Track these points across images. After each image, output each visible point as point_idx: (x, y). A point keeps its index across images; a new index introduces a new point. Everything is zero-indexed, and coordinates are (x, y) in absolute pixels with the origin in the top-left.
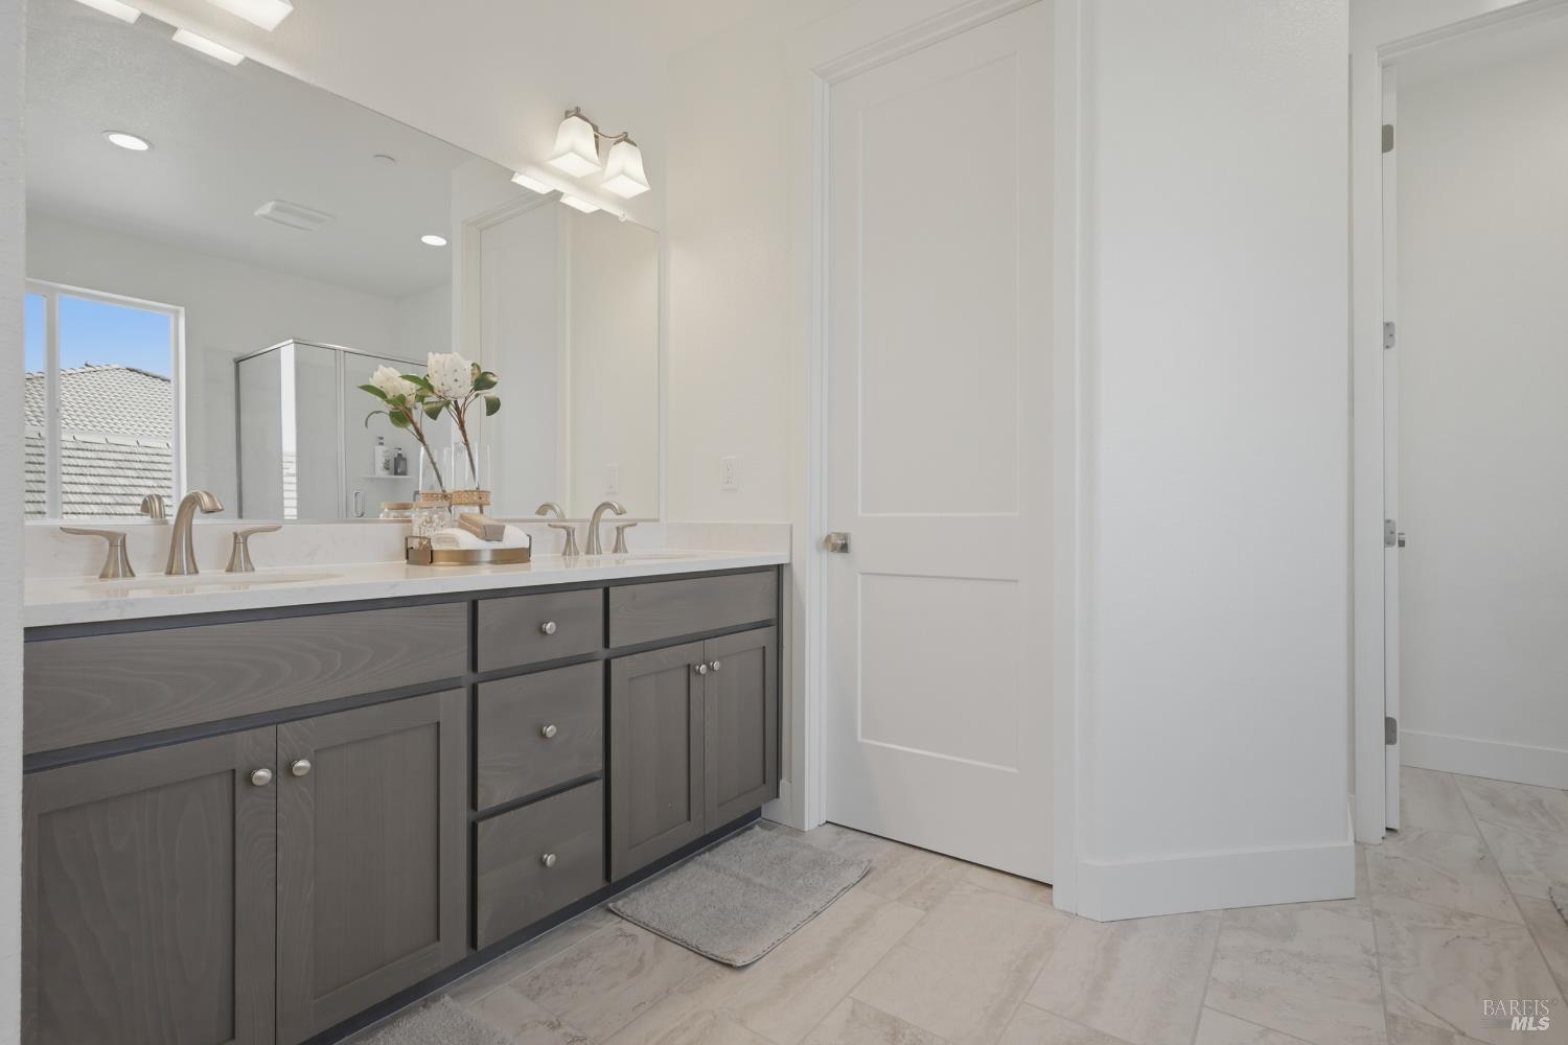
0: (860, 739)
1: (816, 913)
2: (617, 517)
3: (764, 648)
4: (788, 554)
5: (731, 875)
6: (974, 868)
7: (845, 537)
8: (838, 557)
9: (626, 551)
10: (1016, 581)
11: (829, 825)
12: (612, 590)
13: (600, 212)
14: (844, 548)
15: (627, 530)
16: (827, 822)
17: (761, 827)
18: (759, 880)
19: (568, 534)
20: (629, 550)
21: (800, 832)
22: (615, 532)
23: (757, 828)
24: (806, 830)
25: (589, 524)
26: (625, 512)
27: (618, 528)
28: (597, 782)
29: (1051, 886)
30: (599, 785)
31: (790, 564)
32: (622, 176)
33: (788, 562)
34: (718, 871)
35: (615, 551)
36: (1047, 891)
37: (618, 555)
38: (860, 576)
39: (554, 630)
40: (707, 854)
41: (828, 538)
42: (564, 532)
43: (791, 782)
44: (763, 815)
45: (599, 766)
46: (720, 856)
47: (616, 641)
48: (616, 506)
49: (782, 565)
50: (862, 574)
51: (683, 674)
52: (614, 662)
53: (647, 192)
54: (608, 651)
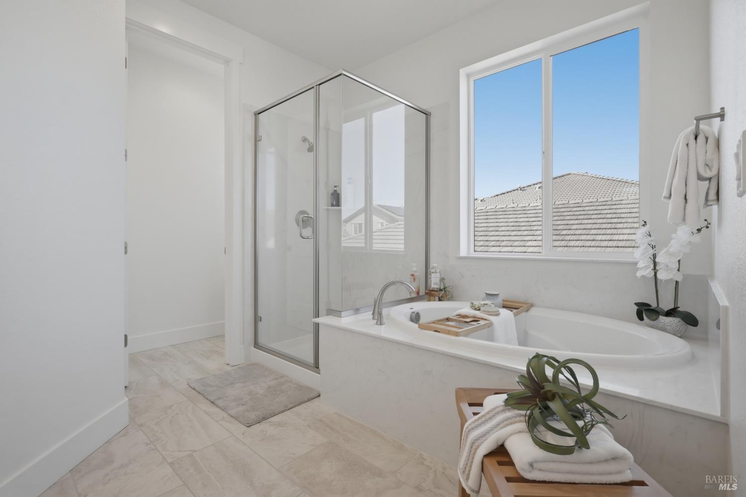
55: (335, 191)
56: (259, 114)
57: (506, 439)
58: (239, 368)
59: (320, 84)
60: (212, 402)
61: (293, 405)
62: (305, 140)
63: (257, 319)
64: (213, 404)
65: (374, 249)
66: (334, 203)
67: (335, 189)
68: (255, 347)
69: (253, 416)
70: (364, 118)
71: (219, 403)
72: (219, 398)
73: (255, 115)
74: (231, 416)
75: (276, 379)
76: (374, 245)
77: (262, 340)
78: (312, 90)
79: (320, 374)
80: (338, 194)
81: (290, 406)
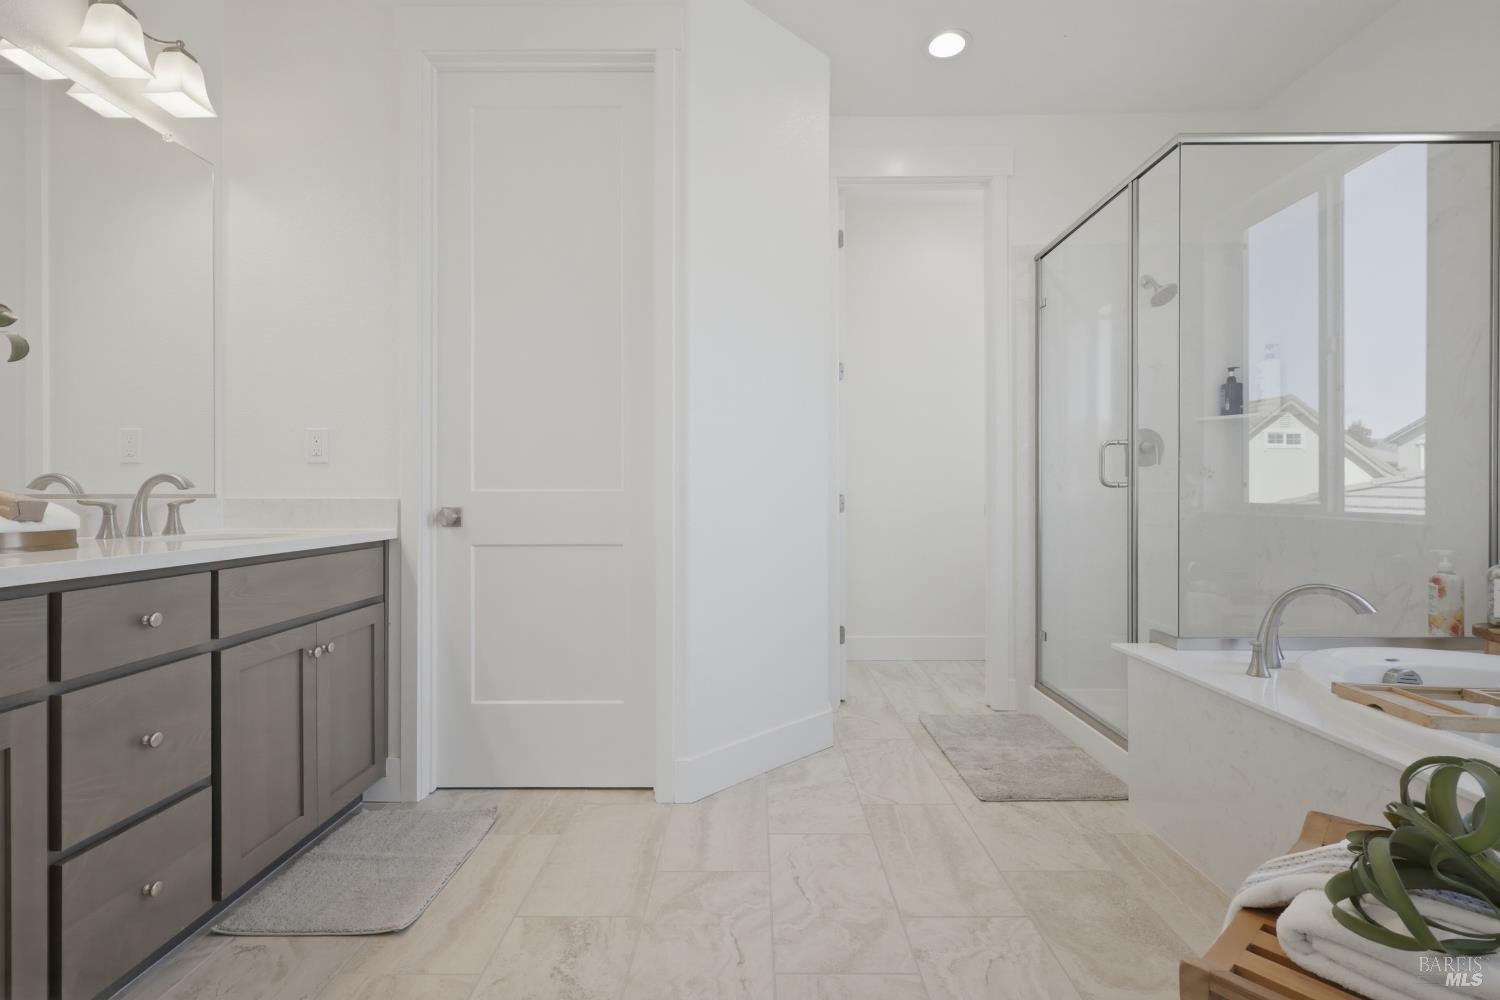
0: (473, 701)
1: (460, 865)
2: (182, 492)
3: (373, 626)
4: (395, 529)
5: (356, 860)
6: (586, 792)
7: (458, 511)
8: (450, 532)
9: (182, 532)
10: (621, 545)
11: (441, 792)
12: (222, 574)
13: (133, 123)
14: (457, 522)
15: (182, 507)
16: (438, 788)
17: (368, 808)
18: (390, 854)
19: (106, 514)
20: (187, 531)
21: (412, 804)
22: (166, 511)
23: (365, 812)
24: (418, 800)
25: (131, 501)
26: (193, 486)
27: (170, 506)
28: (203, 792)
29: (652, 789)
30: (208, 792)
31: (398, 541)
32: (181, 93)
33: (396, 537)
34: (338, 859)
35: (167, 532)
36: (649, 793)
37: (171, 538)
38: (472, 548)
39: (159, 623)
40: (316, 848)
41: (441, 513)
42: (99, 512)
43: (399, 757)
44: (364, 800)
45: (206, 772)
46: (331, 845)
47: (225, 630)
48: (180, 480)
49: (388, 541)
50: (476, 546)
51: (293, 662)
52: (225, 656)
53: (211, 118)
54: (215, 641)
55: (1231, 380)
56: (1042, 258)
57: (1297, 894)
58: (1003, 715)
59: (1139, 177)
60: (943, 752)
61: (1071, 796)
62: (1147, 283)
63: (1040, 637)
64: (942, 755)
65: (1347, 510)
66: (1228, 408)
67: (1231, 374)
68: (1036, 687)
69: (994, 788)
70: (1317, 194)
71: (951, 755)
72: (954, 749)
73: (1037, 261)
74: (963, 779)
75: (1059, 748)
76: (1348, 501)
77: (1047, 678)
78: (1126, 191)
79: (1127, 750)
80: (1240, 386)
81: (1064, 796)
